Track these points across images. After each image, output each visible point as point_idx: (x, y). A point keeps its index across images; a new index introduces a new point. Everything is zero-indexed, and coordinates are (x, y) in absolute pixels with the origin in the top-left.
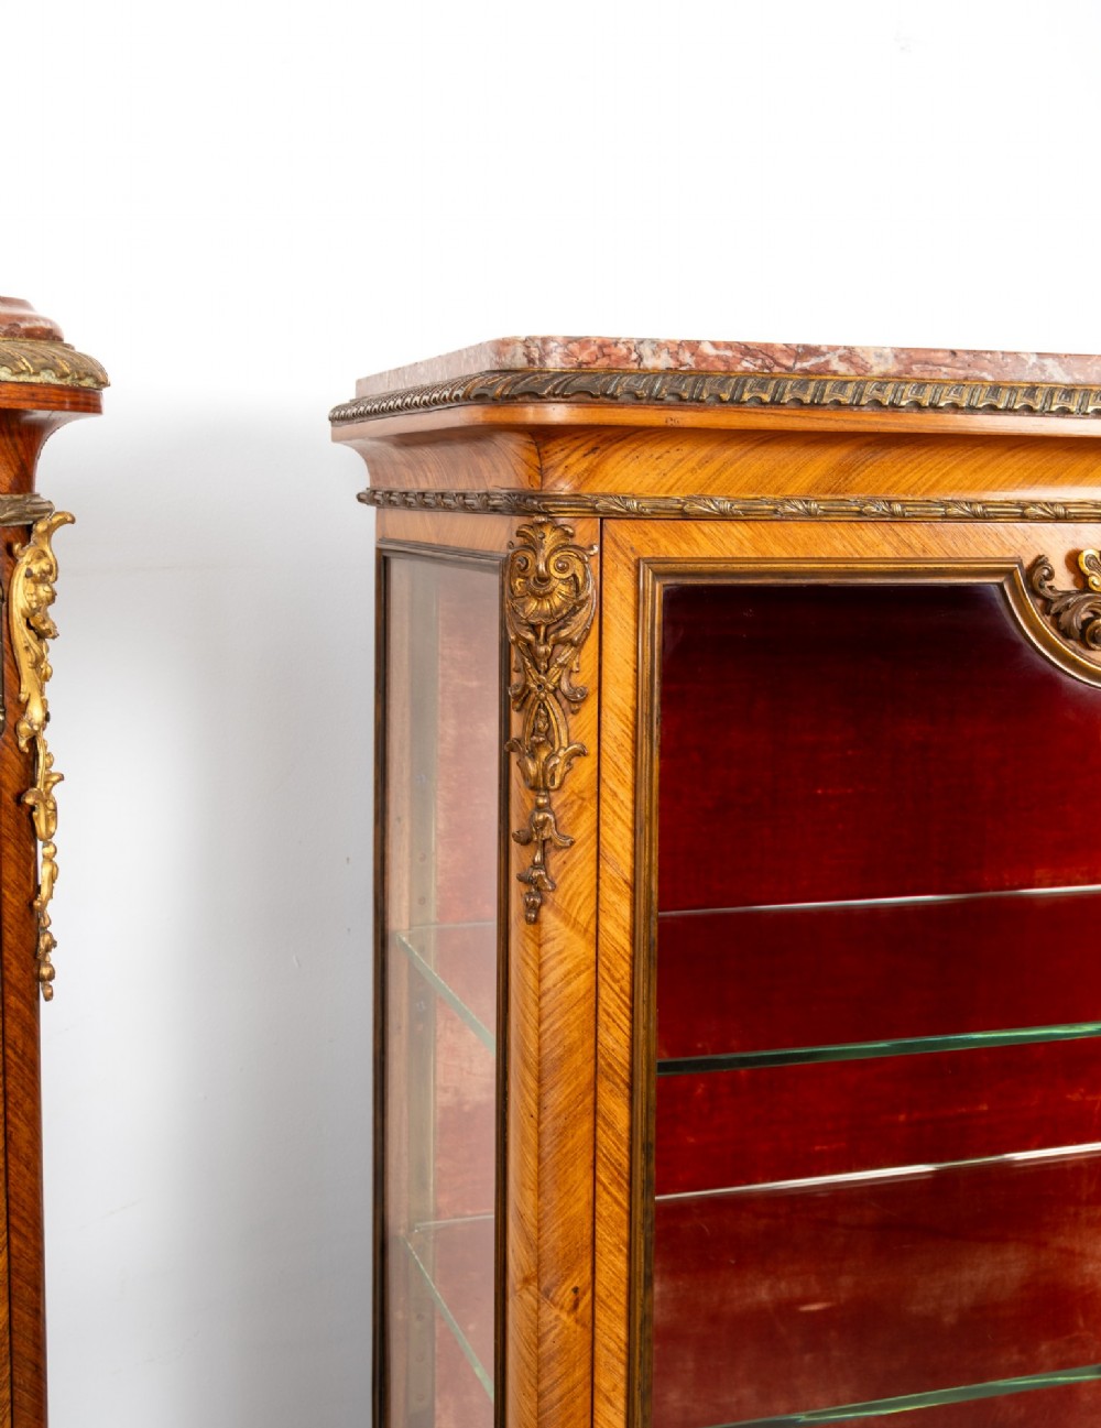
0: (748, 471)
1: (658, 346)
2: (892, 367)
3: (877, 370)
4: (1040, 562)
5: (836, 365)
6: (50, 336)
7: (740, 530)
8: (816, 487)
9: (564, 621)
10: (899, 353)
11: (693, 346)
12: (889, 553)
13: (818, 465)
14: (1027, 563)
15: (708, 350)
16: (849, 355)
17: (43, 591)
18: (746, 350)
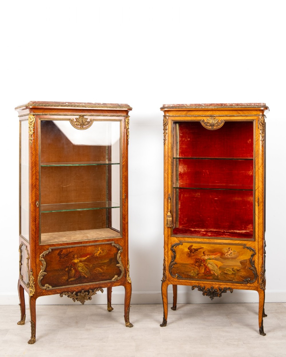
0: (179, 113)
1: (171, 105)
2: (190, 105)
3: (188, 105)
4: (204, 120)
5: (185, 105)
6: (129, 106)
7: (179, 117)
8: (185, 114)
9: (165, 124)
10: (190, 104)
11: (174, 104)
12: (190, 119)
13: (185, 113)
14: (202, 120)
15: (175, 105)
16: (186, 105)
17: (128, 121)
18: (178, 105)
